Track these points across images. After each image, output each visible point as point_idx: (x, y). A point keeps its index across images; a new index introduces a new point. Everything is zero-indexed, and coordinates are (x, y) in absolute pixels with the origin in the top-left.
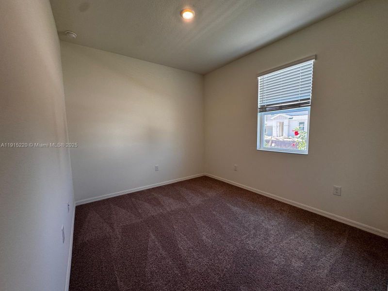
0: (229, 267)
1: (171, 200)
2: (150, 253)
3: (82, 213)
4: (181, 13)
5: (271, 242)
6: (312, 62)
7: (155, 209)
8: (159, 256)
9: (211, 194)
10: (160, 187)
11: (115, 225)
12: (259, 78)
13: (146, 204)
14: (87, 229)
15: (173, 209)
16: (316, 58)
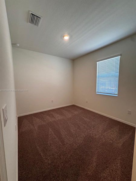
0: (81, 142)
1: (58, 115)
2: (50, 136)
3: (21, 120)
4: (63, 37)
5: (100, 133)
6: (119, 57)
7: (51, 119)
8: (53, 137)
9: (76, 113)
10: (54, 109)
11: (35, 125)
12: (97, 63)
13: (47, 116)
14: (23, 126)
15: (59, 119)
16: (121, 55)
